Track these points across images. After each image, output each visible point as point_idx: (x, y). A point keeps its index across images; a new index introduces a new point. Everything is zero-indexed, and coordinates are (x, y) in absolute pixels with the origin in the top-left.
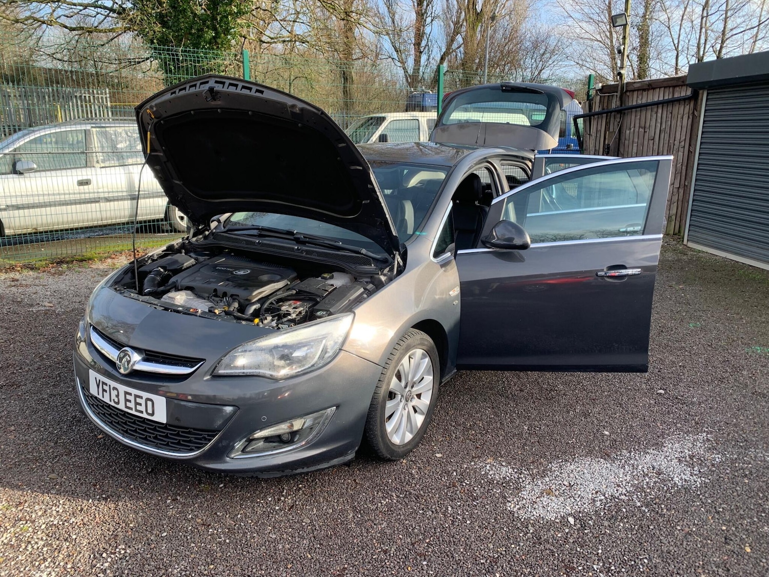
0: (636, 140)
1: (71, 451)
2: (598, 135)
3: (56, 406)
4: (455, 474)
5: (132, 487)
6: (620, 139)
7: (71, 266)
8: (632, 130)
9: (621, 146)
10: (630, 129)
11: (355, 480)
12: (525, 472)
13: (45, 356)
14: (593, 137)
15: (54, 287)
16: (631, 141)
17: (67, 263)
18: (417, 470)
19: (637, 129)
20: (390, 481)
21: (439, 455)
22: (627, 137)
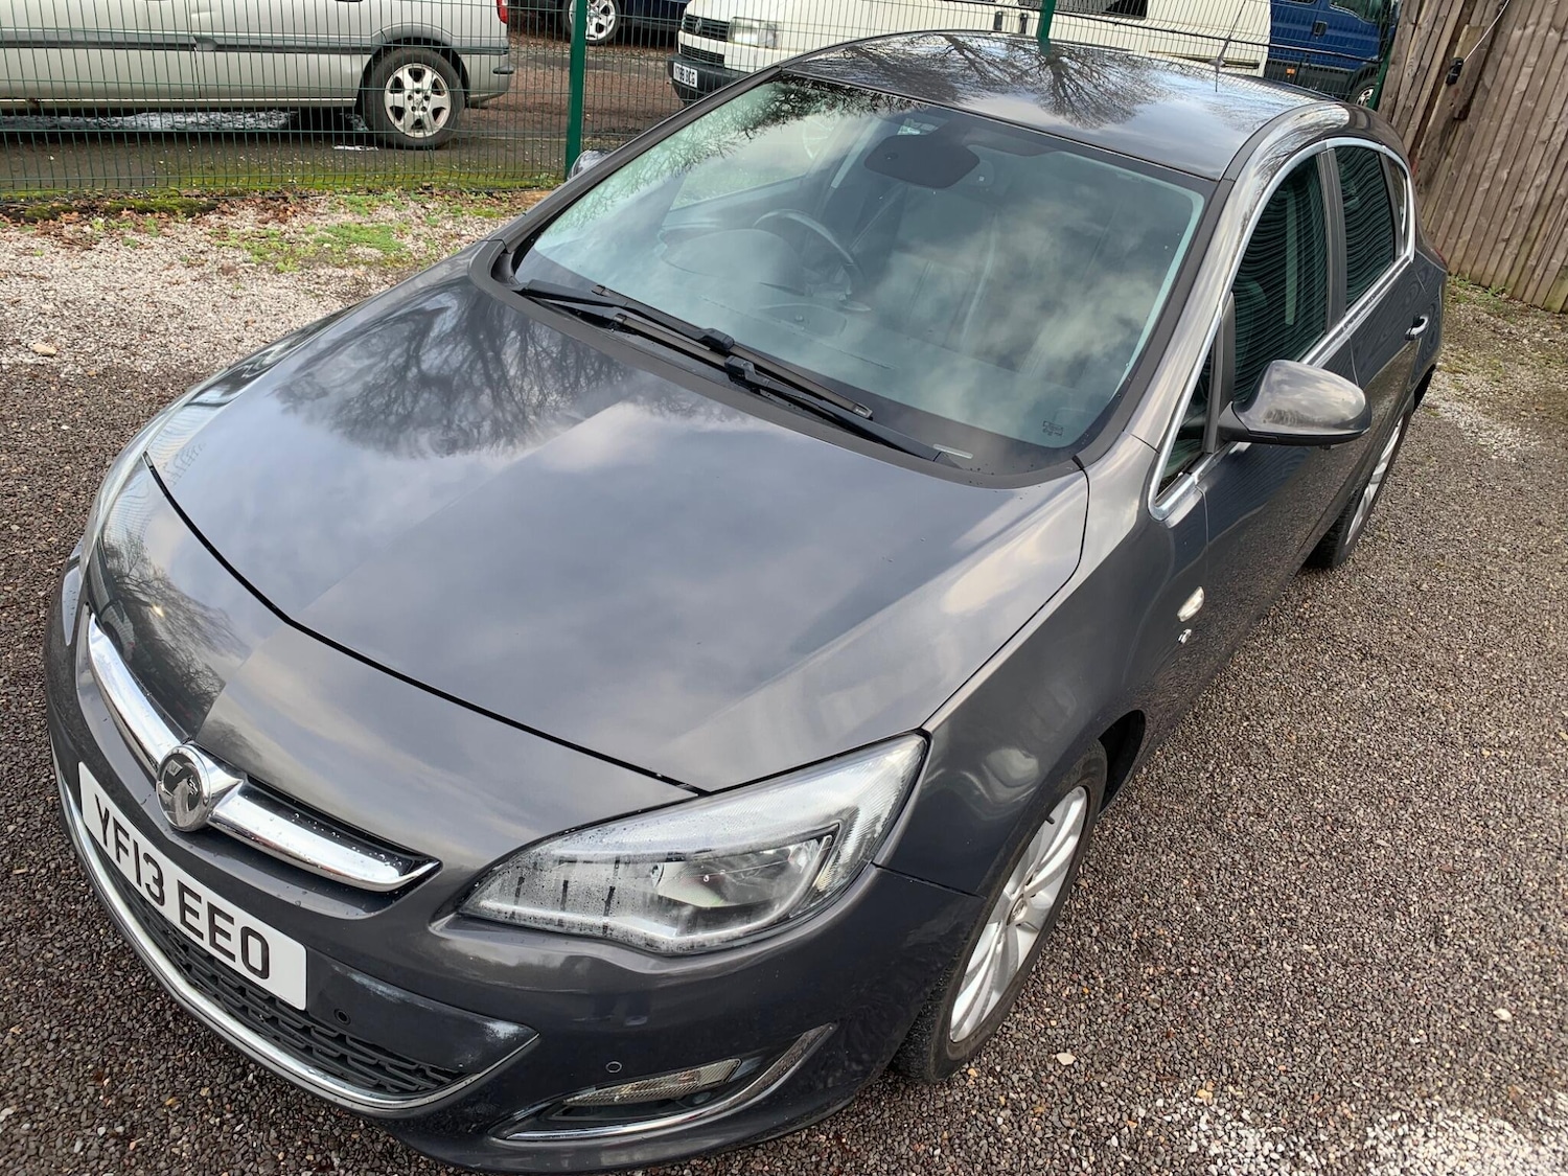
0: (1532, 59)
1: (45, 912)
2: (1437, 30)
3: (26, 723)
4: (1114, 1141)
5: (204, 1092)
6: (1491, 48)
7: (113, 223)
8: (1530, 30)
9: (1490, 65)
10: (1525, 27)
11: (838, 1137)
12: (1309, 1160)
13: (15, 528)
14: (1423, 32)
15: (65, 289)
16: (1519, 58)
17: (107, 212)
18: (1009, 1112)
19: (1541, 32)
20: (938, 1152)
21: (1066, 1058)
22: (1511, 47)
